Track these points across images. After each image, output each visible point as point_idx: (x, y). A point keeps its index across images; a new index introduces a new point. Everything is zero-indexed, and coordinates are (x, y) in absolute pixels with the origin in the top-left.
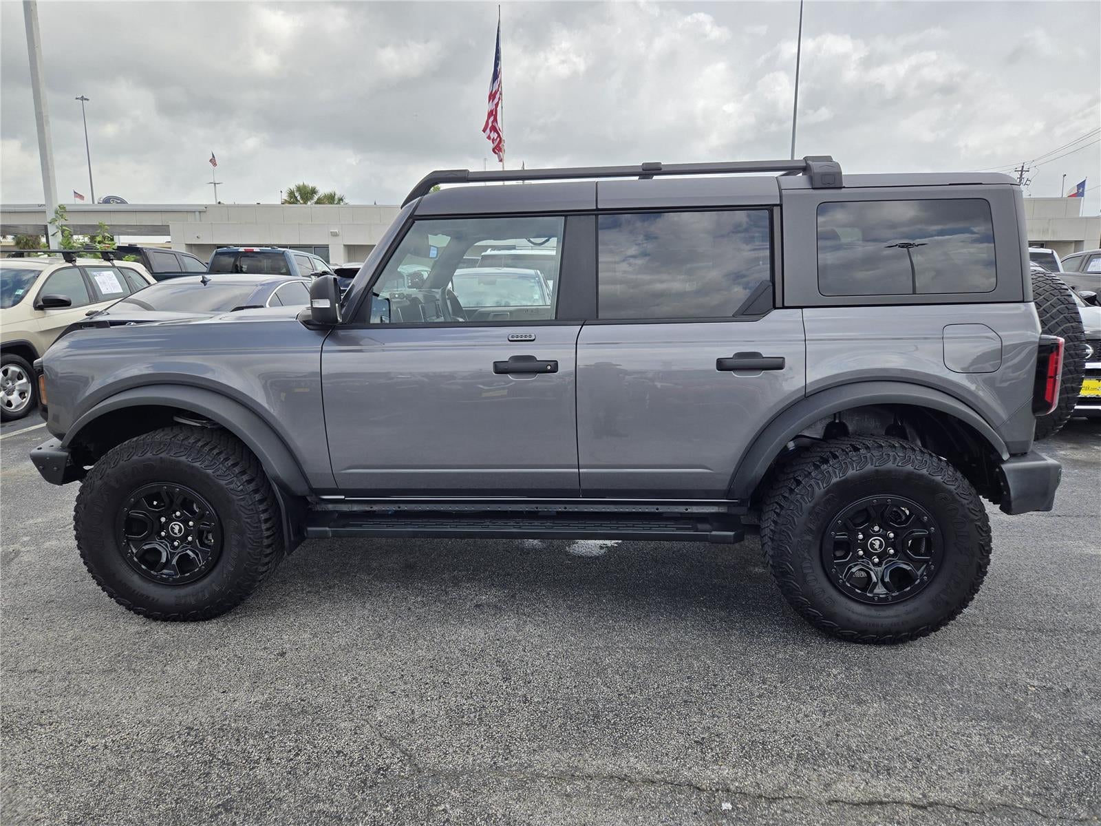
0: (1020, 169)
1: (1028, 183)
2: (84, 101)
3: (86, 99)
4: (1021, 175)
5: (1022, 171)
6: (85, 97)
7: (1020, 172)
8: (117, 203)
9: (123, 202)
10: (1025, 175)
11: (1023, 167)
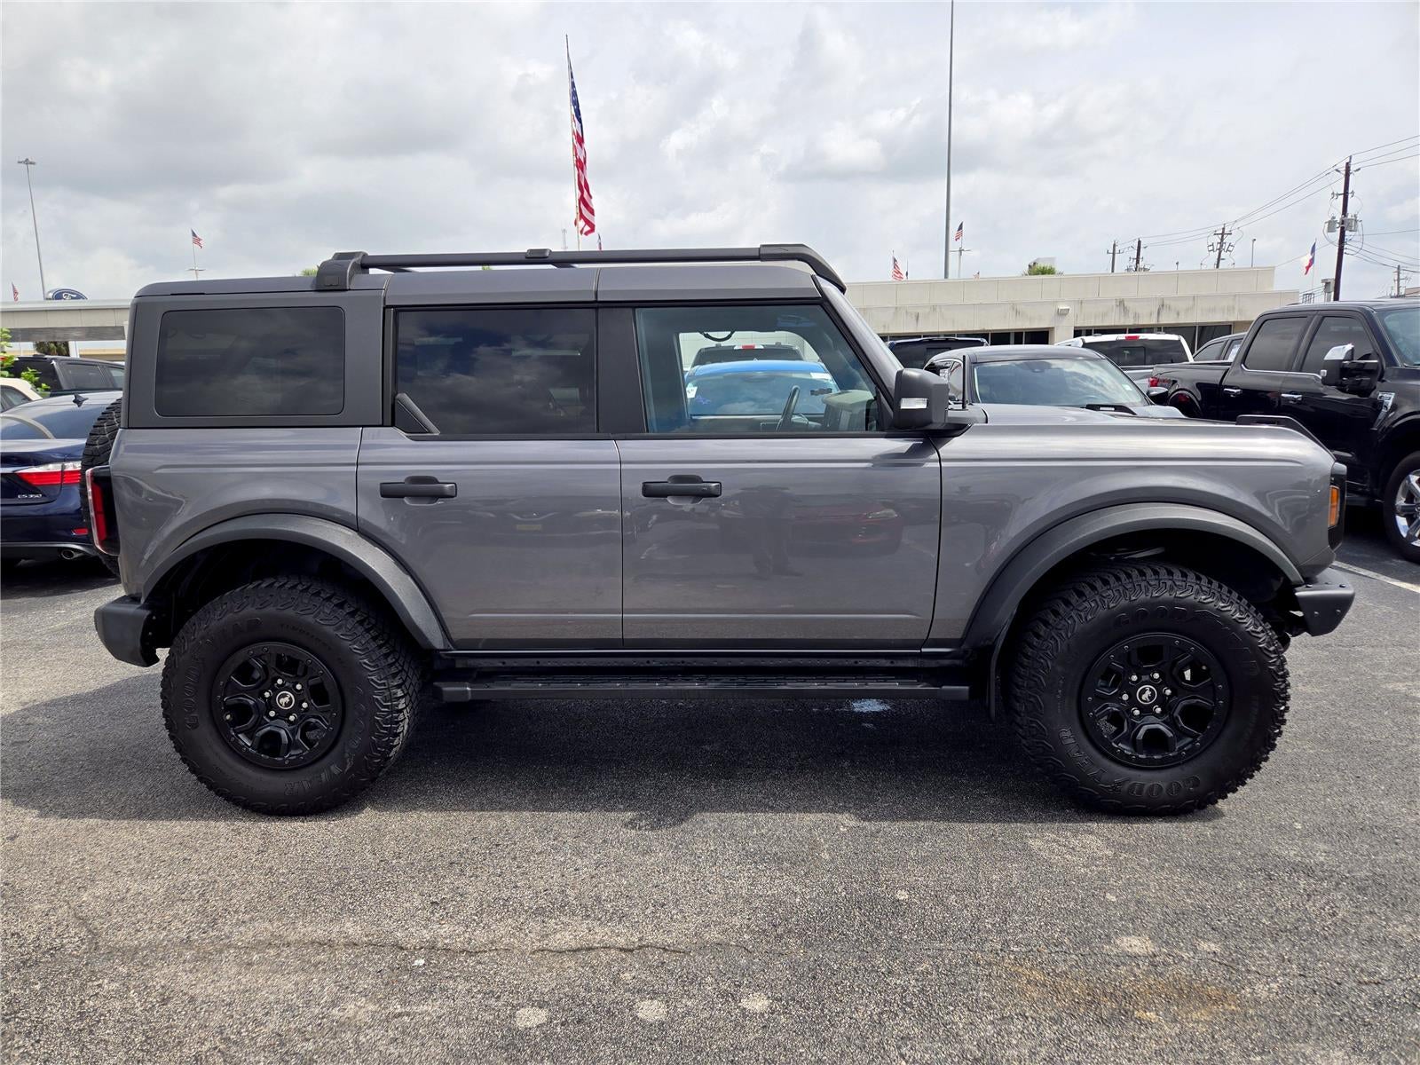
0: (1221, 232)
1: (1231, 248)
2: (29, 166)
3: (31, 163)
4: (1222, 239)
5: (1223, 234)
6: (30, 160)
7: (1220, 236)
8: (72, 298)
9: (79, 296)
10: (1227, 239)
11: (1224, 229)
